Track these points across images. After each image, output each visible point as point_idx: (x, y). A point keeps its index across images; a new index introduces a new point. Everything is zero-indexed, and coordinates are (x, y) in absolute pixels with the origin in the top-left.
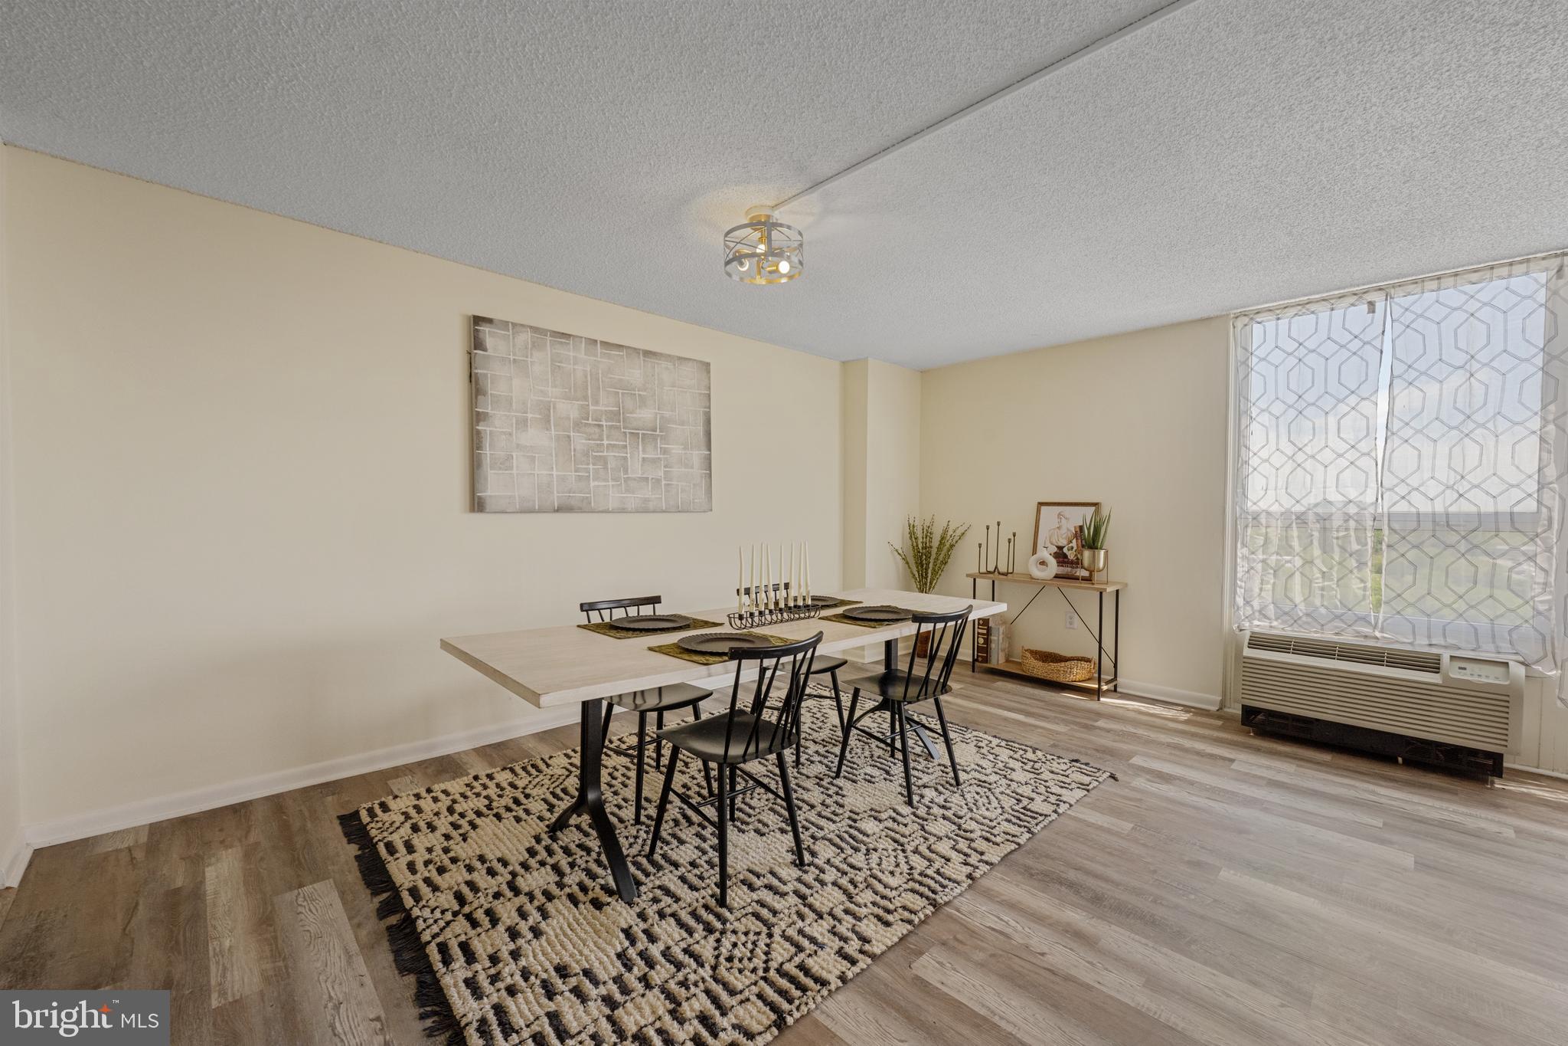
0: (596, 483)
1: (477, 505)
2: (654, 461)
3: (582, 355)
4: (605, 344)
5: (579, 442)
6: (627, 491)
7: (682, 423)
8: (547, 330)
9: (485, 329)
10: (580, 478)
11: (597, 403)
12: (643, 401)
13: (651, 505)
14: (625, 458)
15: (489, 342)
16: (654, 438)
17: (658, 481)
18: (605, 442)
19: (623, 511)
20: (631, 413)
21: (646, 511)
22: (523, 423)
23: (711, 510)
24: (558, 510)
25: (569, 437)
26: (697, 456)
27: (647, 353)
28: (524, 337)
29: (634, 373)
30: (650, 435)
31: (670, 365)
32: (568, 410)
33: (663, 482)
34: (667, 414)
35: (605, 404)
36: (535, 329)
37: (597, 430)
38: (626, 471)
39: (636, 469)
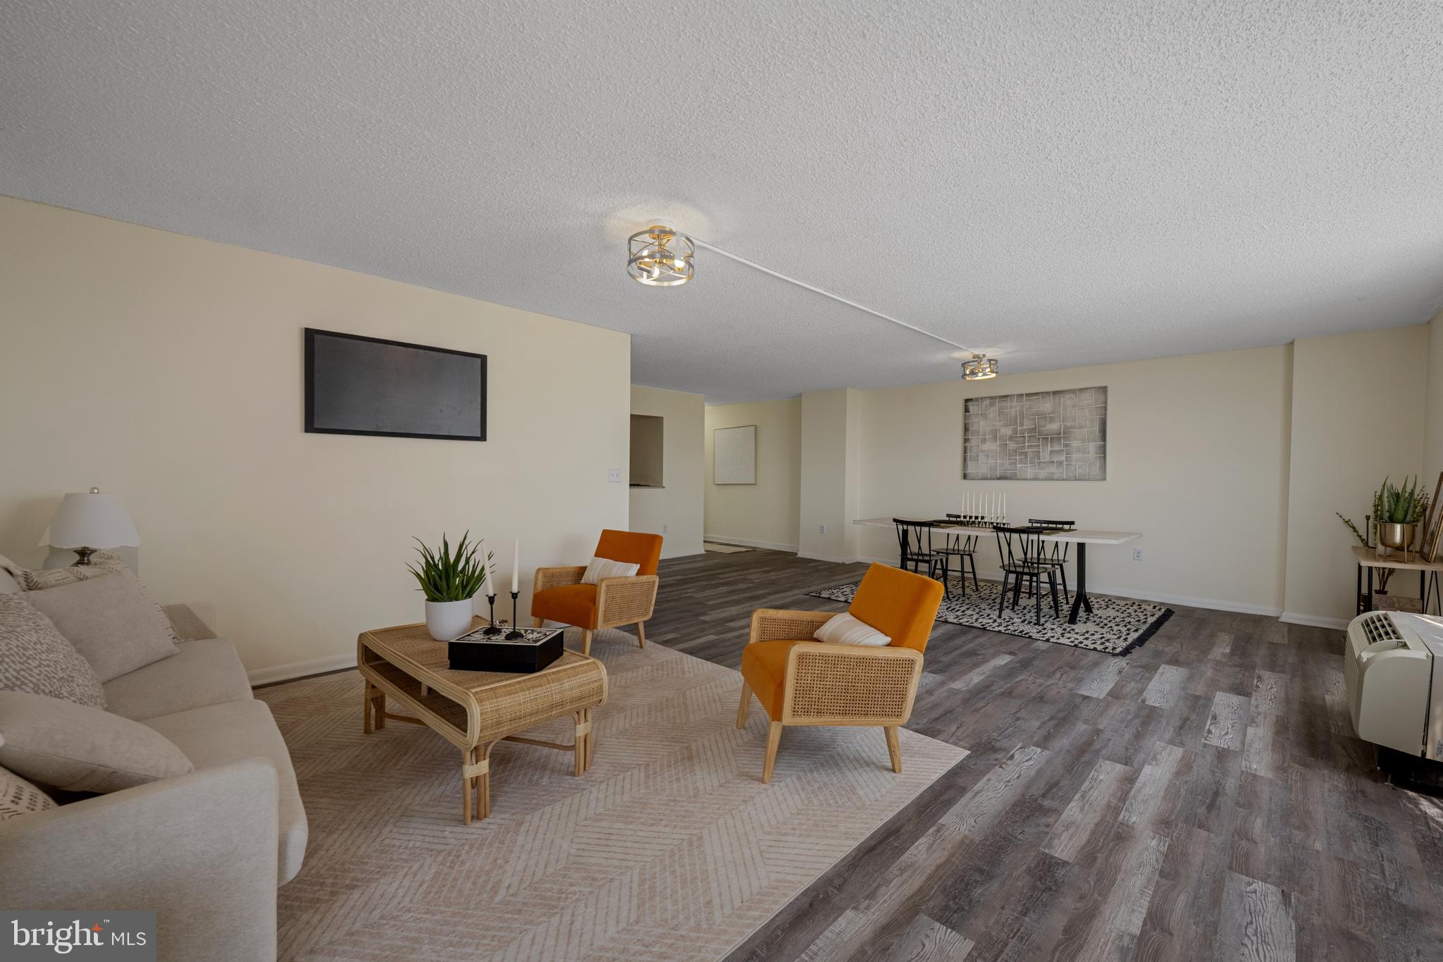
0: (1021, 465)
1: (965, 477)
2: (1058, 452)
3: (1015, 403)
4: (1028, 395)
5: (1012, 445)
6: (1039, 469)
7: (1082, 427)
8: (996, 397)
9: (970, 404)
10: (1011, 464)
11: (1022, 425)
12: (1052, 420)
13: (1055, 476)
14: (1039, 452)
15: (971, 408)
16: (1059, 439)
17: (1061, 463)
18: (1027, 444)
19: (1036, 479)
20: (1044, 427)
21: (1052, 479)
22: (984, 441)
23: (1105, 479)
24: (1000, 478)
25: (1006, 444)
26: (1092, 447)
27: (1055, 393)
28: (987, 402)
29: (1047, 406)
30: (1056, 437)
31: (1072, 396)
32: (1007, 431)
33: (1065, 463)
34: (1069, 424)
35: (1028, 425)
36: (991, 398)
37: (1022, 439)
38: (1039, 459)
39: (1045, 456)
